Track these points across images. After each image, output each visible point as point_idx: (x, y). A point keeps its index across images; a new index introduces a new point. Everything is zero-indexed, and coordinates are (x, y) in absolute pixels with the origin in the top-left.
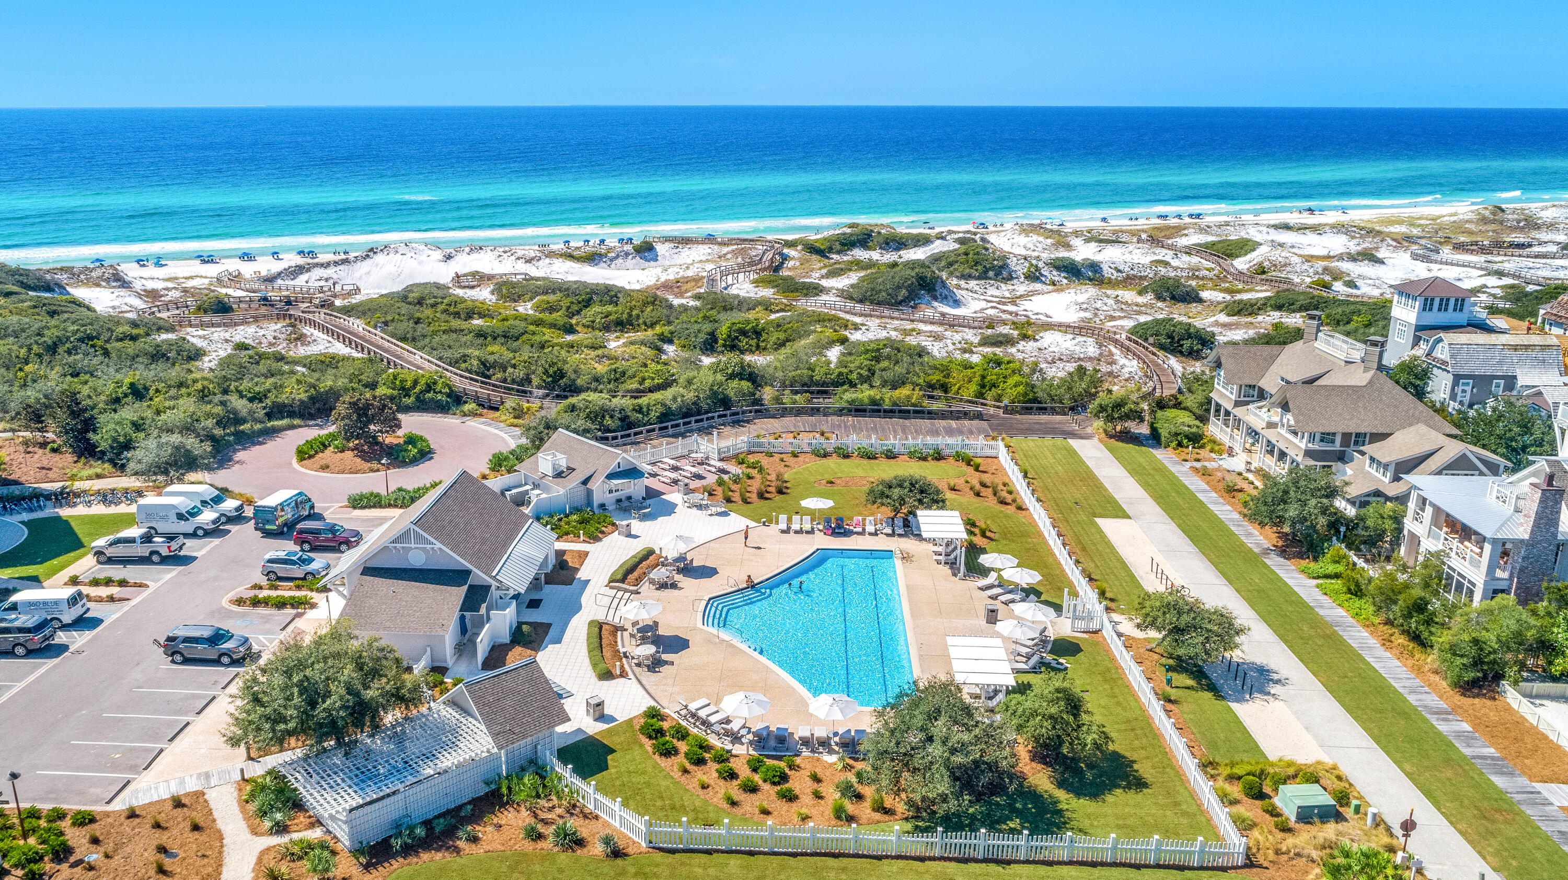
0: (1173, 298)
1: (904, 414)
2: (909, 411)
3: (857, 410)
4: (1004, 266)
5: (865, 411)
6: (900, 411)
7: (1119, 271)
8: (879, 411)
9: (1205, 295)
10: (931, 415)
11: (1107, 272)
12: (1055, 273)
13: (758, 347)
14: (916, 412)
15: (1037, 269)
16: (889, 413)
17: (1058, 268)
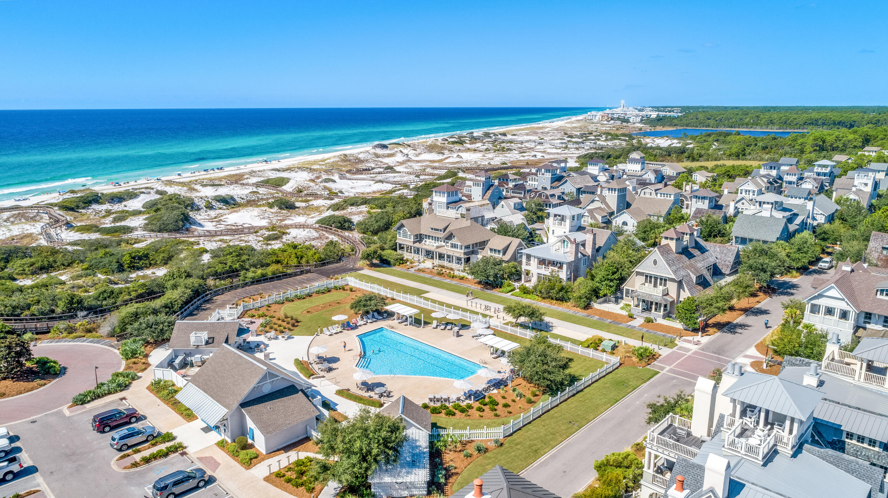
0: (287, 208)
1: (279, 278)
2: (280, 276)
3: (257, 281)
4: (193, 203)
5: (261, 281)
6: (277, 277)
7: (243, 199)
8: (267, 279)
9: (297, 204)
10: (290, 275)
11: (238, 200)
12: (218, 203)
13: (150, 264)
14: (283, 276)
15: (210, 203)
16: (272, 279)
17: (218, 201)
